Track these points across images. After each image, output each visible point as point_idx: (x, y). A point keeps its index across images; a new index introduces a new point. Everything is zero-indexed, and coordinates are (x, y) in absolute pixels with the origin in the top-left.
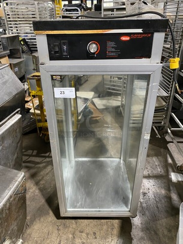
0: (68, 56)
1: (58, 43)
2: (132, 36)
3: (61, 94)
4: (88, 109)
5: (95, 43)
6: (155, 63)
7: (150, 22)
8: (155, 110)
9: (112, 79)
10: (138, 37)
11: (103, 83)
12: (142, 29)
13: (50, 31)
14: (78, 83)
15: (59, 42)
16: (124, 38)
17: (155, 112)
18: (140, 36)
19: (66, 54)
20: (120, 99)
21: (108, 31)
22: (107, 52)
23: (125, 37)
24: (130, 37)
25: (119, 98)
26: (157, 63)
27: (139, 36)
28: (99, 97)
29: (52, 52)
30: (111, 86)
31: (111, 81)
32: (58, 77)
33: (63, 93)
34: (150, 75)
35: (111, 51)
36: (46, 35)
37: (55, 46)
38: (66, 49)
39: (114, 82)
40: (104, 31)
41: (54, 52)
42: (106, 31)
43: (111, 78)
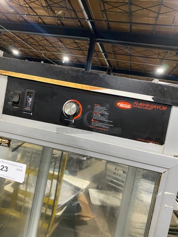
0: (31, 113)
1: (21, 92)
2: (135, 104)
3: (1, 169)
4: (76, 203)
5: (75, 103)
6: (171, 156)
7: (166, 89)
8: (170, 230)
9: (116, 172)
10: (145, 108)
11: (105, 172)
12: (153, 97)
13: (14, 73)
14: (79, 167)
15: (23, 91)
16: (121, 105)
17: (169, 233)
18: (149, 107)
19: (29, 109)
20: (121, 198)
21: (98, 89)
22: (93, 120)
23: (124, 104)
24: (132, 105)
25: (120, 196)
26: (174, 156)
27: (147, 105)
28: (98, 188)
29: (9, 103)
30: (114, 179)
31: (115, 173)
32: (4, 141)
33: (5, 169)
34: (162, 173)
35: (98, 120)
36: (7, 77)
37: (15, 94)
38: (31, 102)
39: (118, 175)
40: (92, 88)
41: (11, 103)
42: (96, 89)
43: (116, 170)
